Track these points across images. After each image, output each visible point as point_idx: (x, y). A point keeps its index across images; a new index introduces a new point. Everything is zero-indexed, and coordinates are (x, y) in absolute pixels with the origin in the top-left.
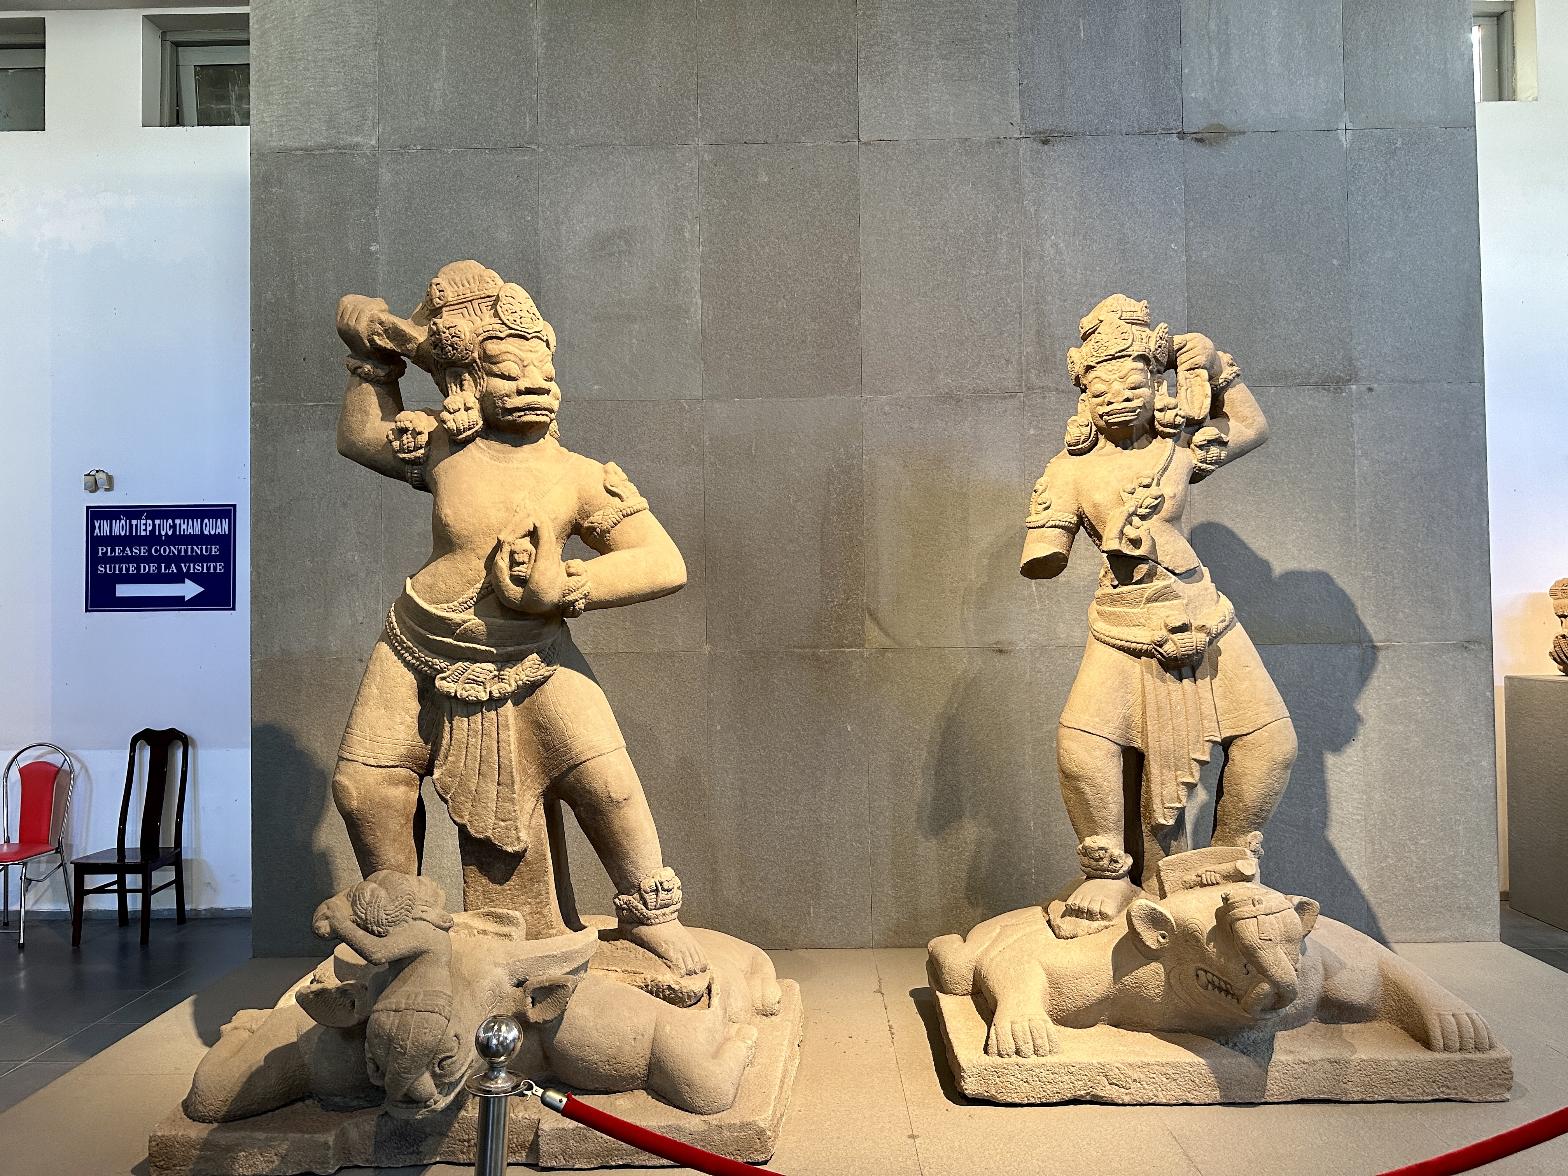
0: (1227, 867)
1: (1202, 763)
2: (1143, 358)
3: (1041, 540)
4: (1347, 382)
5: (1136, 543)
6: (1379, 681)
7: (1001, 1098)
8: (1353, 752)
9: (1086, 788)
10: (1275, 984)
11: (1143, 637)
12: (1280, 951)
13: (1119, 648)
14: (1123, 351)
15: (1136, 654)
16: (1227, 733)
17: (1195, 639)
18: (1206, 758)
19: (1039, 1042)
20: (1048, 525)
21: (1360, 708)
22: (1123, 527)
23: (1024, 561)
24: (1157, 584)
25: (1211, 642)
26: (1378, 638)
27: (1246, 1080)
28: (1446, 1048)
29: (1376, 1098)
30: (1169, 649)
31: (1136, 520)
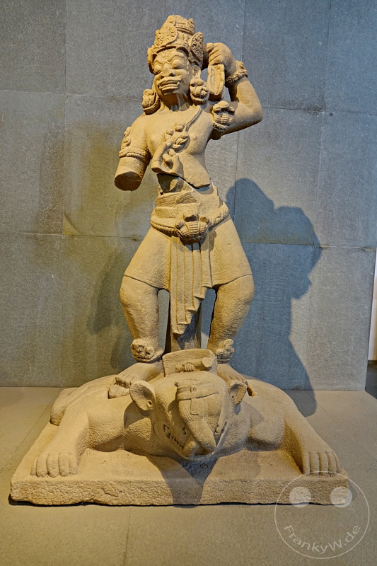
0: (197, 361)
1: (201, 299)
2: (183, 49)
3: (124, 165)
4: (320, 110)
5: (169, 164)
6: (320, 264)
7: (34, 501)
8: (305, 298)
9: (132, 311)
10: (199, 443)
11: (170, 223)
12: (204, 421)
13: (161, 231)
14: (170, 43)
15: (169, 234)
16: (216, 283)
17: (200, 225)
18: (202, 296)
19: (62, 468)
20: (128, 155)
21: (310, 278)
22: (163, 154)
23: (116, 176)
24: (183, 192)
25: (210, 229)
26: (322, 243)
27: (190, 492)
28: (312, 474)
29: (267, 502)
30: (184, 230)
31: (172, 151)
